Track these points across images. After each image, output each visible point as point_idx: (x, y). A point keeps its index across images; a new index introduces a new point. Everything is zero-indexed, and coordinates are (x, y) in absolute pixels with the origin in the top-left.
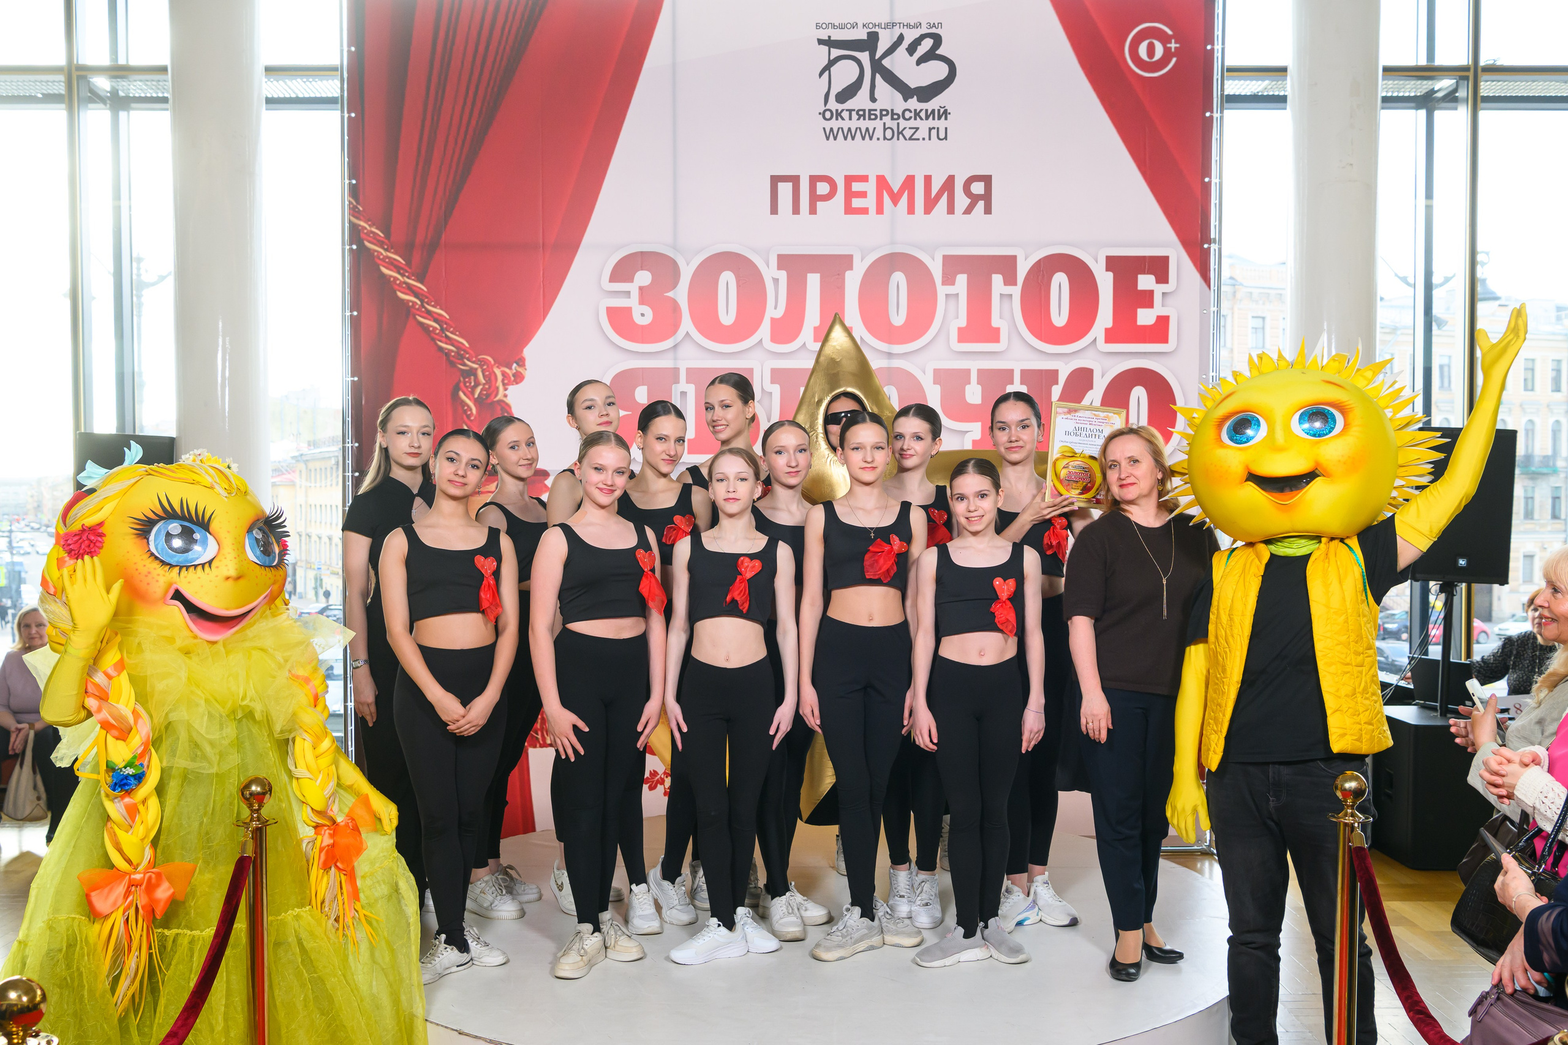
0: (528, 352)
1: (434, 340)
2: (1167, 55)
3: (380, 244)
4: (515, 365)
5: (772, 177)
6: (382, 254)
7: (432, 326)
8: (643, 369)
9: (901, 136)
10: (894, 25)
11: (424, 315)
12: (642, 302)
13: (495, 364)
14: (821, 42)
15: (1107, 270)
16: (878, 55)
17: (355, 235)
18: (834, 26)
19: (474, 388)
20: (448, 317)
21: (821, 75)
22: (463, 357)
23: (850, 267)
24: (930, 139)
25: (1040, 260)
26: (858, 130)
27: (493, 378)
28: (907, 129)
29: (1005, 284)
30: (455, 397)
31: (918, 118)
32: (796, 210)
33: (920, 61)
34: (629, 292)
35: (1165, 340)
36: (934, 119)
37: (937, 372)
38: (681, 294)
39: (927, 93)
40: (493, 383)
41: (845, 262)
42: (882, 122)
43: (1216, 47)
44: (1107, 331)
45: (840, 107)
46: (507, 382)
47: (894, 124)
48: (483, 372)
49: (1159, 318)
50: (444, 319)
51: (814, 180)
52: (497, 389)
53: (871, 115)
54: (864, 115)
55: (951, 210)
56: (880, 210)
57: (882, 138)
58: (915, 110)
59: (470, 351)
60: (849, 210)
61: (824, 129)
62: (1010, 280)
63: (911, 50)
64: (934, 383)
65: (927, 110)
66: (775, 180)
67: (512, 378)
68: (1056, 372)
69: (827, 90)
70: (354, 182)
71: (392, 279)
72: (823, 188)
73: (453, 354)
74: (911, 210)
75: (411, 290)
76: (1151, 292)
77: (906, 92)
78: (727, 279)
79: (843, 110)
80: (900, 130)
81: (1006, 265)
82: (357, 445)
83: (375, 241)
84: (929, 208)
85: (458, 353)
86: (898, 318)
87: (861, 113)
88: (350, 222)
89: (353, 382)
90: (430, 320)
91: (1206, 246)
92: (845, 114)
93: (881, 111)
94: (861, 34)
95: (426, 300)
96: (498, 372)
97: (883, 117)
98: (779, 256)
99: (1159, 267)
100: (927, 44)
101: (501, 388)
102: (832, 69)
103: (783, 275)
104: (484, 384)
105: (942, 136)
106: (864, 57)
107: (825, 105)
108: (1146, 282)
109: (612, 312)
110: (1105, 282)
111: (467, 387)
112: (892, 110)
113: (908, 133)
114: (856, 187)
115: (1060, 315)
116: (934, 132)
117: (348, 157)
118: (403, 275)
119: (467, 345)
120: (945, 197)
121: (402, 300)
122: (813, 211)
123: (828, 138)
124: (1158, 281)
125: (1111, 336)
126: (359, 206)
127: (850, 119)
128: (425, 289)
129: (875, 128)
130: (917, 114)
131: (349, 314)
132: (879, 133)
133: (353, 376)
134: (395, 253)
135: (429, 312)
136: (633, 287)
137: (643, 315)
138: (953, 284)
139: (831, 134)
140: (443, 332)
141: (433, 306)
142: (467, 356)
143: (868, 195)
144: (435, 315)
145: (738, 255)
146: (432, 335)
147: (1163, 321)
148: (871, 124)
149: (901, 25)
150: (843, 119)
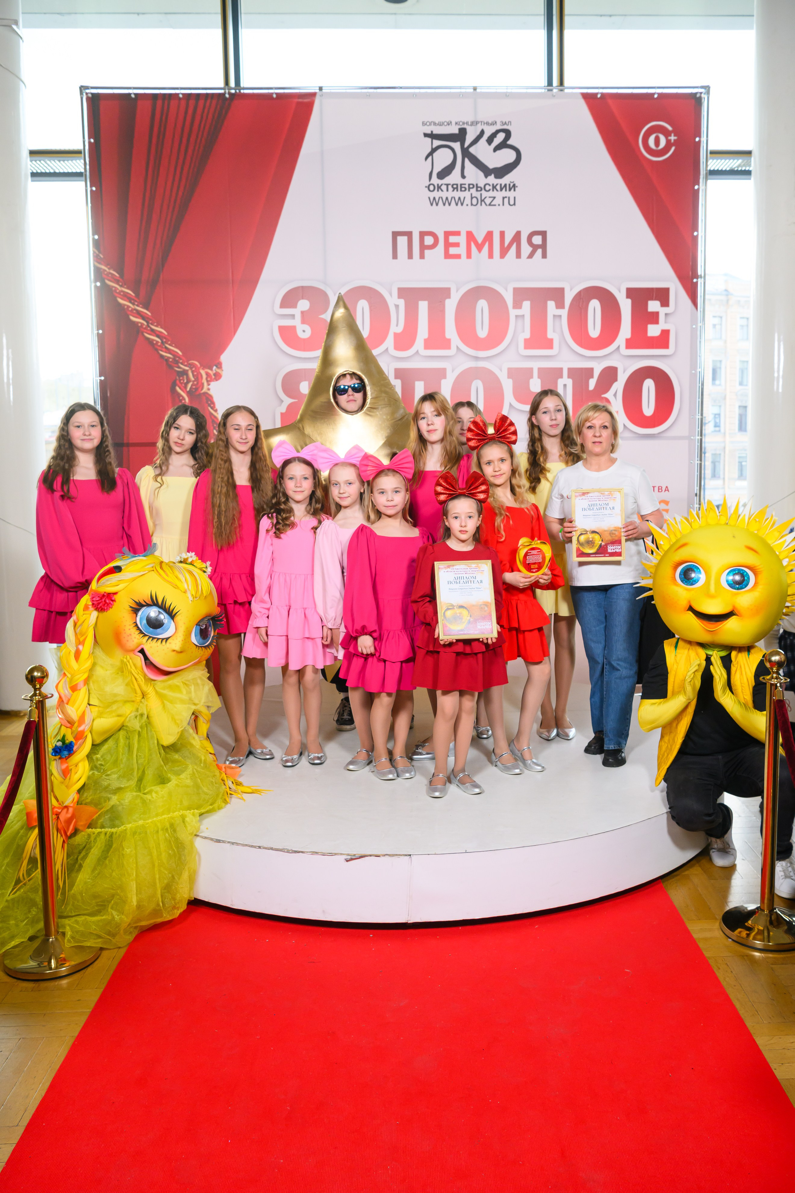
0: (223, 358)
1: (157, 350)
2: (669, 144)
3: (117, 282)
4: (215, 368)
5: (393, 233)
6: (118, 289)
7: (154, 340)
8: (305, 369)
9: (483, 203)
10: (477, 123)
11: (149, 332)
12: (303, 322)
13: (201, 367)
14: (426, 135)
15: (628, 297)
16: (466, 145)
17: (99, 275)
18: (435, 124)
19: (186, 384)
20: (166, 333)
21: (426, 158)
22: (177, 362)
23: (449, 297)
24: (503, 205)
25: (582, 291)
26: (453, 198)
27: (200, 376)
28: (488, 198)
29: (557, 308)
30: (173, 391)
31: (495, 189)
32: (410, 256)
33: (497, 149)
34: (294, 315)
35: (666, 346)
36: (506, 190)
37: (510, 370)
39: (502, 172)
40: (200, 380)
41: (445, 293)
42: (470, 193)
43: (702, 139)
44: (627, 340)
45: (440, 182)
46: (210, 379)
47: (478, 194)
48: (193, 372)
49: (663, 331)
50: (164, 335)
51: (423, 234)
52: (203, 384)
53: (462, 188)
54: (457, 188)
55: (518, 255)
56: (469, 256)
57: (470, 204)
58: (493, 185)
59: (183, 358)
60: (447, 256)
61: (429, 198)
62: (560, 305)
63: (490, 141)
64: (509, 377)
65: (501, 185)
66: (396, 235)
67: (213, 377)
69: (430, 170)
70: (97, 237)
71: (126, 307)
72: (429, 240)
73: (171, 360)
74: (491, 256)
75: (139, 314)
76: (657, 314)
77: (487, 171)
78: (363, 305)
79: (442, 185)
80: (483, 198)
81: (557, 295)
83: (113, 280)
84: (503, 255)
85: (174, 359)
86: (482, 332)
87: (455, 186)
88: (94, 266)
89: (100, 380)
90: (153, 336)
91: (695, 281)
92: (444, 188)
93: (469, 185)
94: (455, 130)
95: (150, 322)
96: (203, 372)
97: (471, 190)
98: (399, 289)
99: (663, 296)
100: (501, 137)
101: (205, 384)
102: (435, 155)
103: (401, 303)
104: (193, 381)
105: (512, 202)
106: (457, 146)
107: (430, 181)
108: (653, 306)
109: (283, 330)
110: (626, 306)
111: (181, 383)
112: (477, 185)
113: (488, 201)
114: (452, 239)
115: (594, 330)
116: (506, 200)
117: (92, 219)
118: (133, 304)
119: (180, 353)
120: (514, 248)
121: (134, 322)
122: (422, 256)
123: (432, 205)
124: (662, 306)
125: (630, 344)
126: (100, 255)
127: (447, 190)
128: (149, 314)
129: (464, 198)
130: (494, 187)
131: (97, 332)
132: (468, 201)
133: (100, 376)
134: (128, 288)
135: (152, 330)
136: (297, 312)
137: (304, 331)
138: (520, 308)
139: (434, 202)
140: (164, 345)
141: (156, 326)
142: (181, 361)
143: (461, 245)
144: (157, 333)
145: (370, 289)
146: (156, 347)
147: (665, 333)
148: (462, 194)
149: (483, 123)
150: (442, 191)
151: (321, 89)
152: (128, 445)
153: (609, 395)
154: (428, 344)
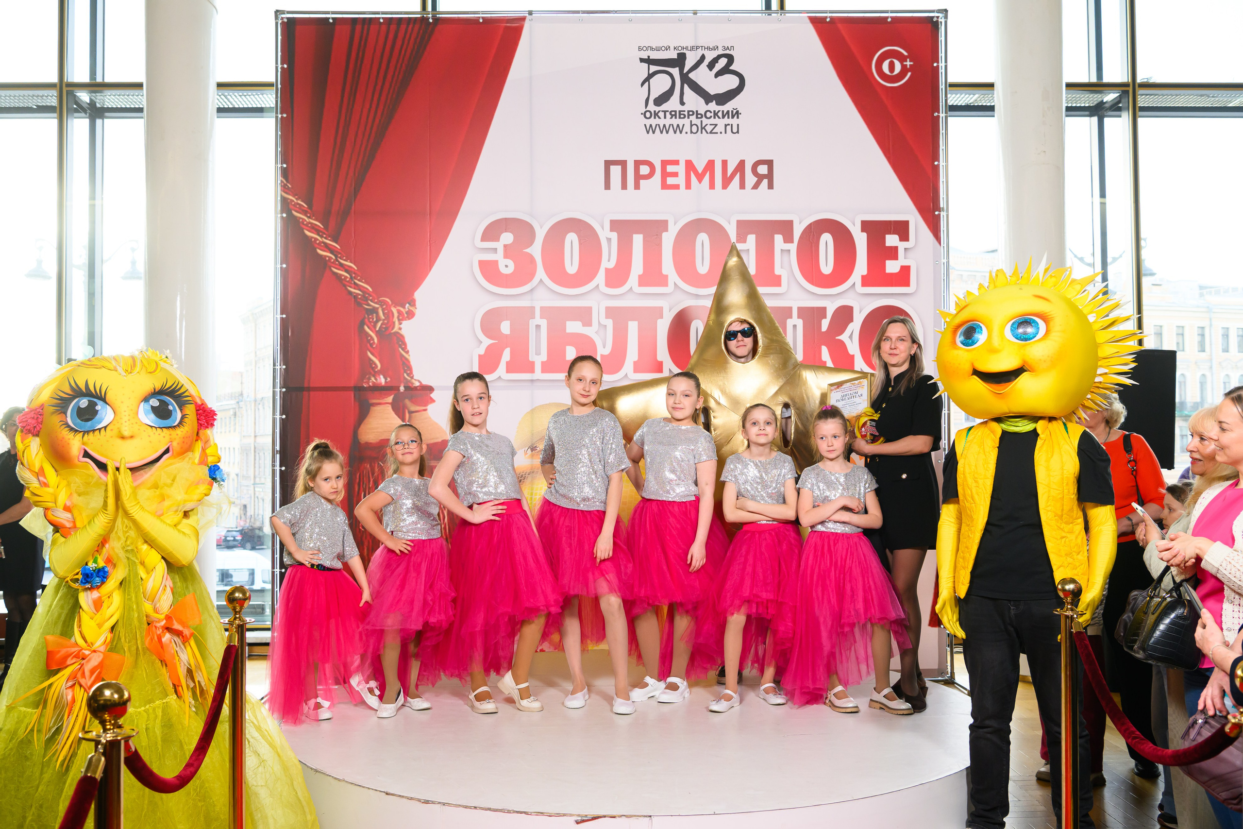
0: (418, 295)
1: (345, 286)
2: (904, 70)
3: (305, 213)
4: (407, 305)
5: (606, 162)
6: (305, 220)
7: (343, 275)
8: (507, 307)
9: (703, 130)
10: (697, 48)
11: (337, 267)
12: (506, 256)
13: (392, 304)
14: (642, 60)
15: (862, 231)
16: (686, 70)
17: (286, 206)
18: (652, 49)
19: (376, 323)
20: (356, 268)
21: (642, 85)
22: (367, 299)
23: (666, 230)
24: (726, 133)
25: (811, 224)
26: (671, 126)
27: (391, 315)
28: (709, 125)
29: (785, 242)
30: (361, 330)
31: (716, 117)
32: (624, 186)
33: (718, 74)
34: (496, 249)
35: (907, 284)
36: (728, 118)
38: (536, 250)
39: (723, 98)
40: (391, 319)
41: (662, 225)
42: (689, 120)
43: (940, 65)
44: (863, 277)
45: (657, 109)
46: (401, 318)
47: (698, 122)
48: (383, 310)
49: (903, 268)
50: (353, 270)
51: (638, 164)
52: (394, 323)
53: (681, 115)
54: (675, 115)
55: (742, 186)
56: (688, 186)
57: (689, 132)
58: (714, 111)
59: (373, 294)
60: (665, 186)
61: (645, 125)
62: (788, 239)
63: (711, 66)
65: (723, 111)
66: (608, 164)
67: (406, 315)
68: (824, 309)
69: (647, 96)
70: (285, 166)
71: (313, 240)
72: (644, 170)
73: (360, 297)
74: (712, 186)
75: (327, 248)
76: (896, 248)
77: (707, 97)
78: (572, 239)
79: (659, 111)
80: (703, 126)
81: (785, 228)
82: (284, 367)
83: (300, 211)
84: (725, 186)
85: (363, 296)
86: (703, 268)
87: (673, 113)
88: (281, 196)
89: (282, 319)
90: (342, 271)
91: (937, 213)
92: (661, 114)
93: (689, 112)
94: (673, 55)
95: (339, 256)
96: (394, 310)
97: (690, 117)
98: (611, 221)
99: (901, 229)
100: (723, 62)
101: (397, 323)
102: (651, 80)
103: (614, 236)
104: (384, 320)
105: (735, 130)
106: (675, 71)
107: (646, 108)
108: (892, 240)
109: (483, 264)
110: (861, 240)
111: (370, 322)
112: (697, 111)
113: (709, 128)
114: (670, 169)
115: (827, 266)
116: (729, 128)
117: (281, 147)
118: (321, 237)
119: (371, 290)
120: (737, 177)
121: (321, 256)
122: (637, 186)
123: (648, 132)
124: (901, 240)
125: (866, 281)
126: (288, 184)
127: (665, 117)
128: (339, 247)
129: (684, 125)
130: (716, 114)
131: (280, 266)
132: (687, 128)
133: (282, 313)
134: (316, 220)
135: (341, 265)
136: (499, 245)
137: (506, 266)
138: (745, 242)
139: (650, 129)
140: (352, 280)
141: (344, 260)
142: (371, 298)
143: (679, 175)
144: (347, 267)
145: (580, 221)
146: (344, 282)
147: (906, 270)
148: (680, 122)
149: (703, 48)
150: (659, 118)
151: (530, 13)
152: (309, 389)
153: (844, 337)
154: (643, 281)
